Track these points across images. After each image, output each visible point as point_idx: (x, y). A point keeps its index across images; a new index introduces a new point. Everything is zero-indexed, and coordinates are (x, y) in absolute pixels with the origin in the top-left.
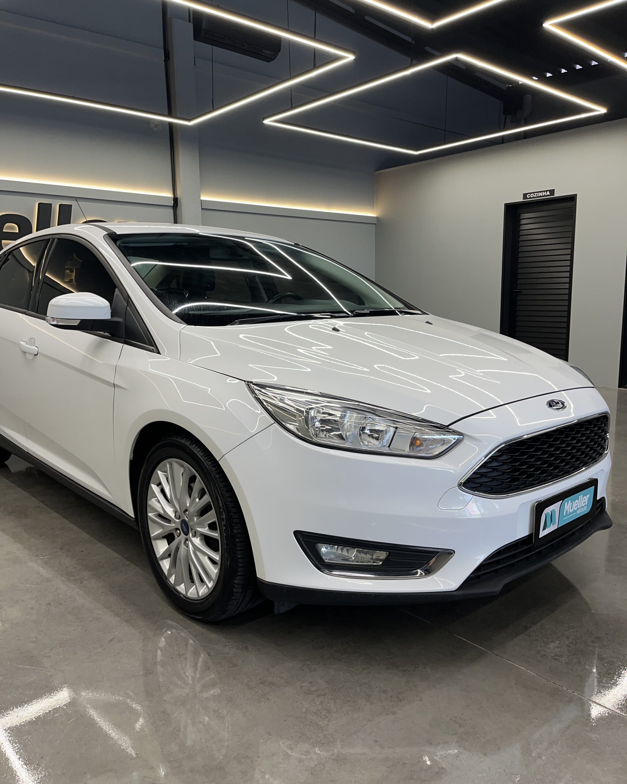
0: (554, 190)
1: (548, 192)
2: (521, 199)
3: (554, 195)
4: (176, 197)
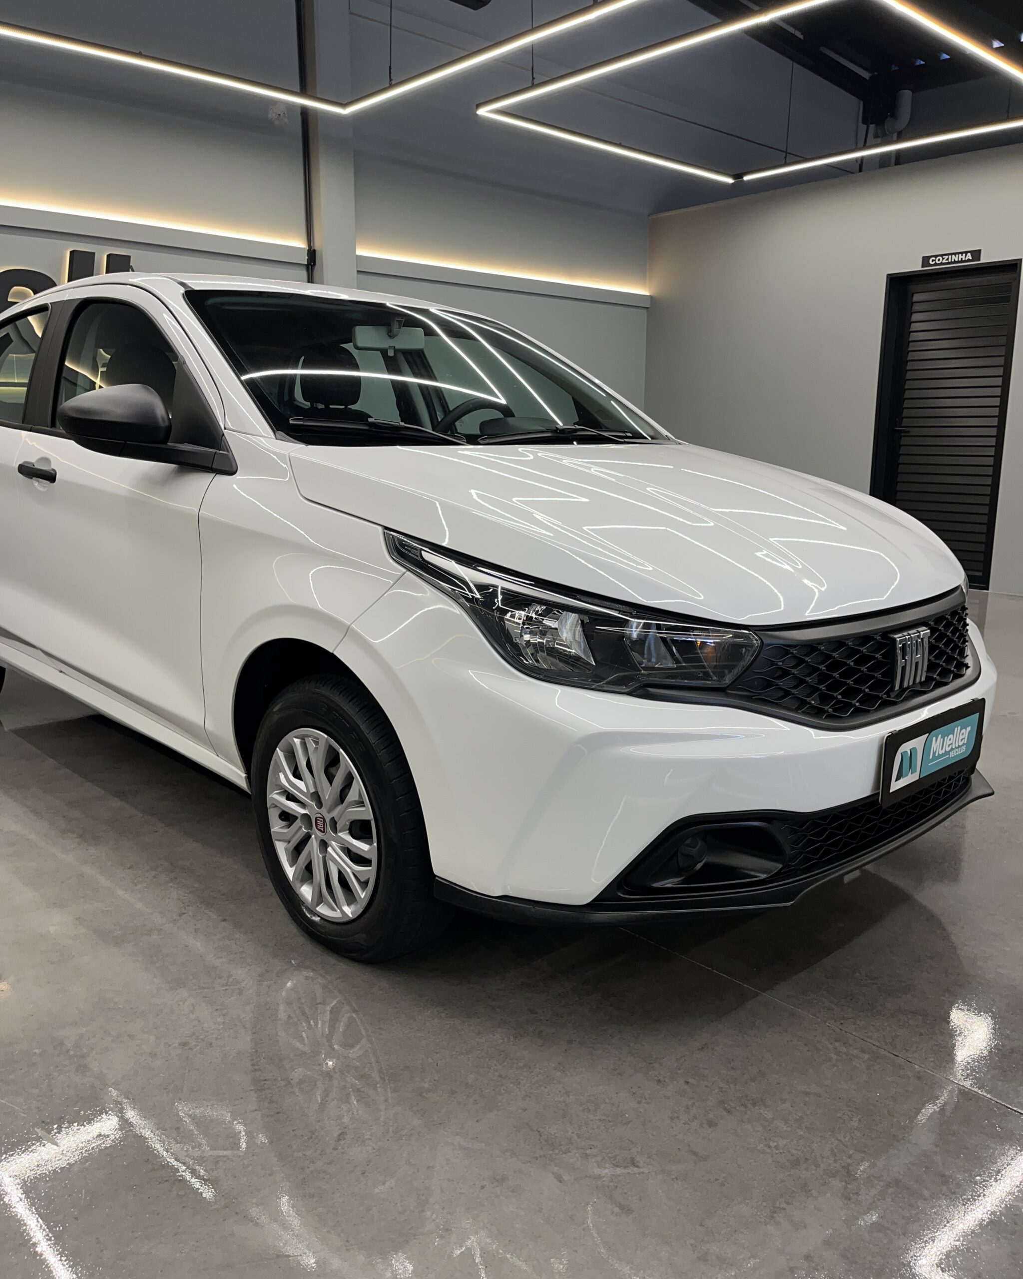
0: (980, 251)
1: (969, 254)
2: (917, 267)
3: (979, 260)
4: (312, 248)
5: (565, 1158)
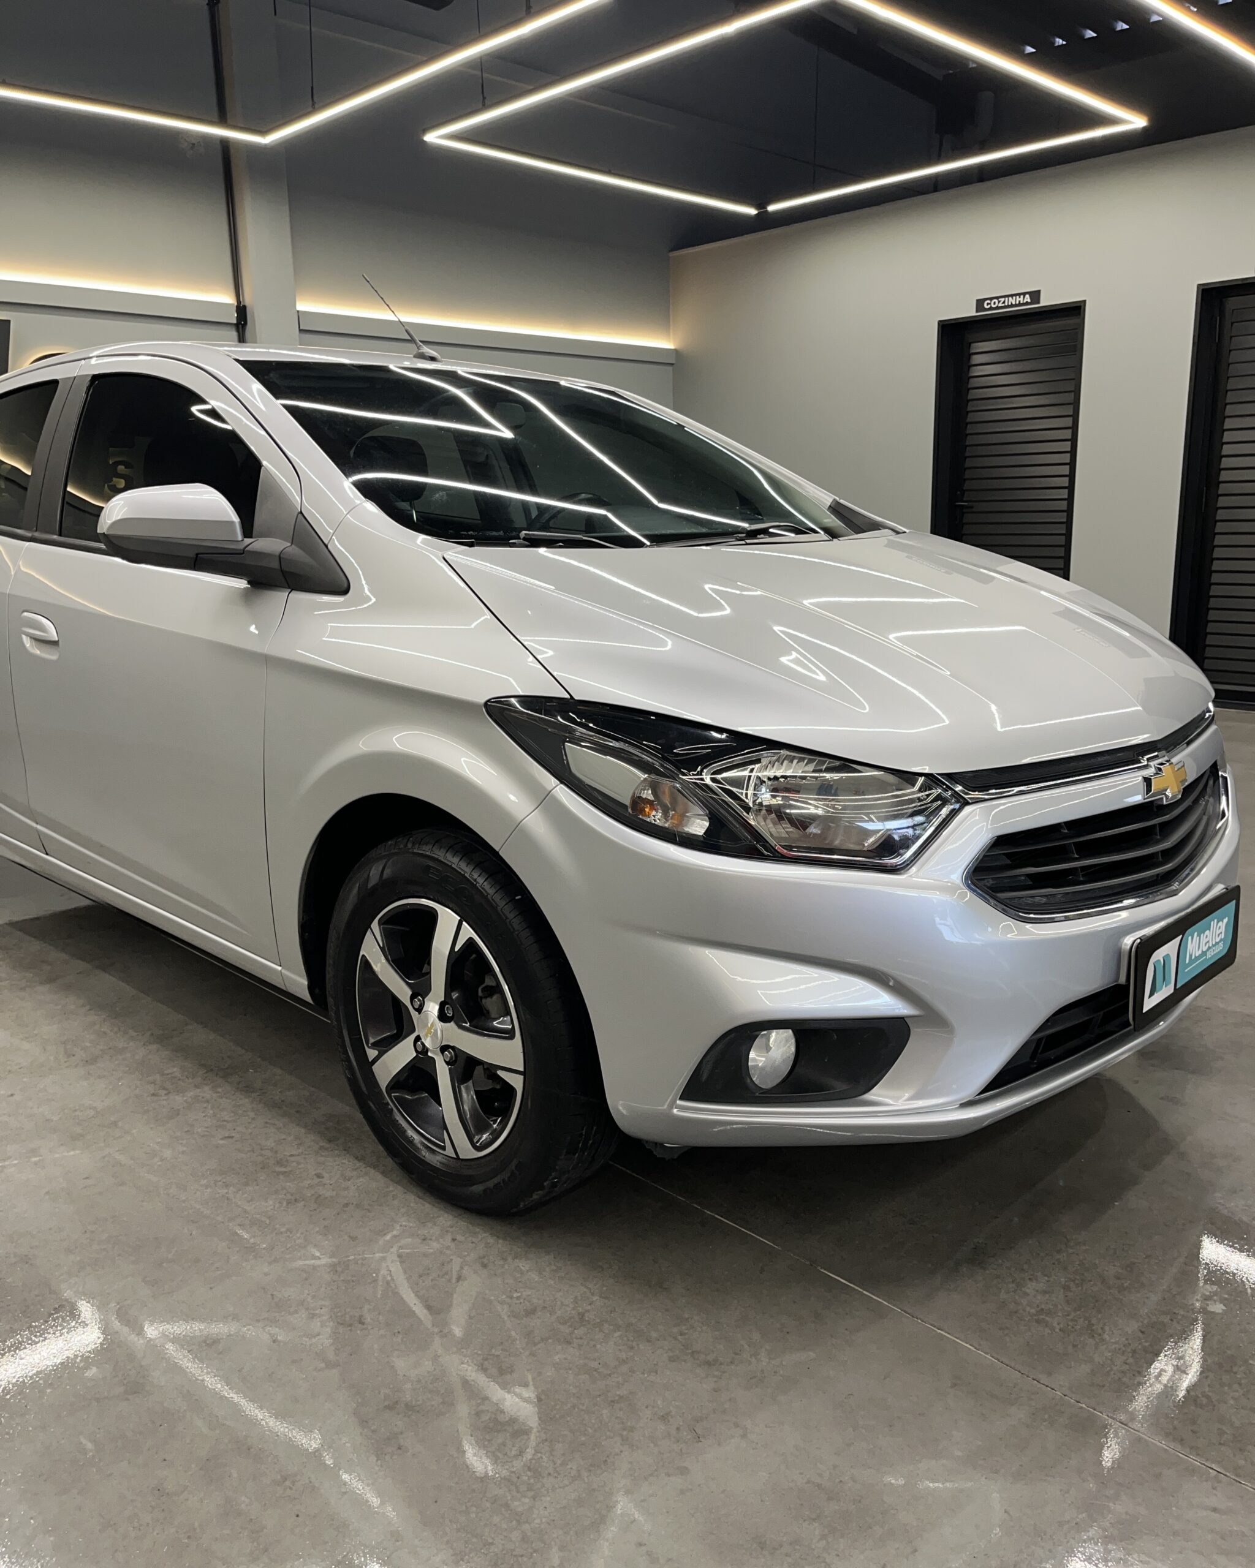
0: (1039, 292)
1: (1027, 296)
2: (970, 312)
3: (1039, 303)
4: (242, 304)
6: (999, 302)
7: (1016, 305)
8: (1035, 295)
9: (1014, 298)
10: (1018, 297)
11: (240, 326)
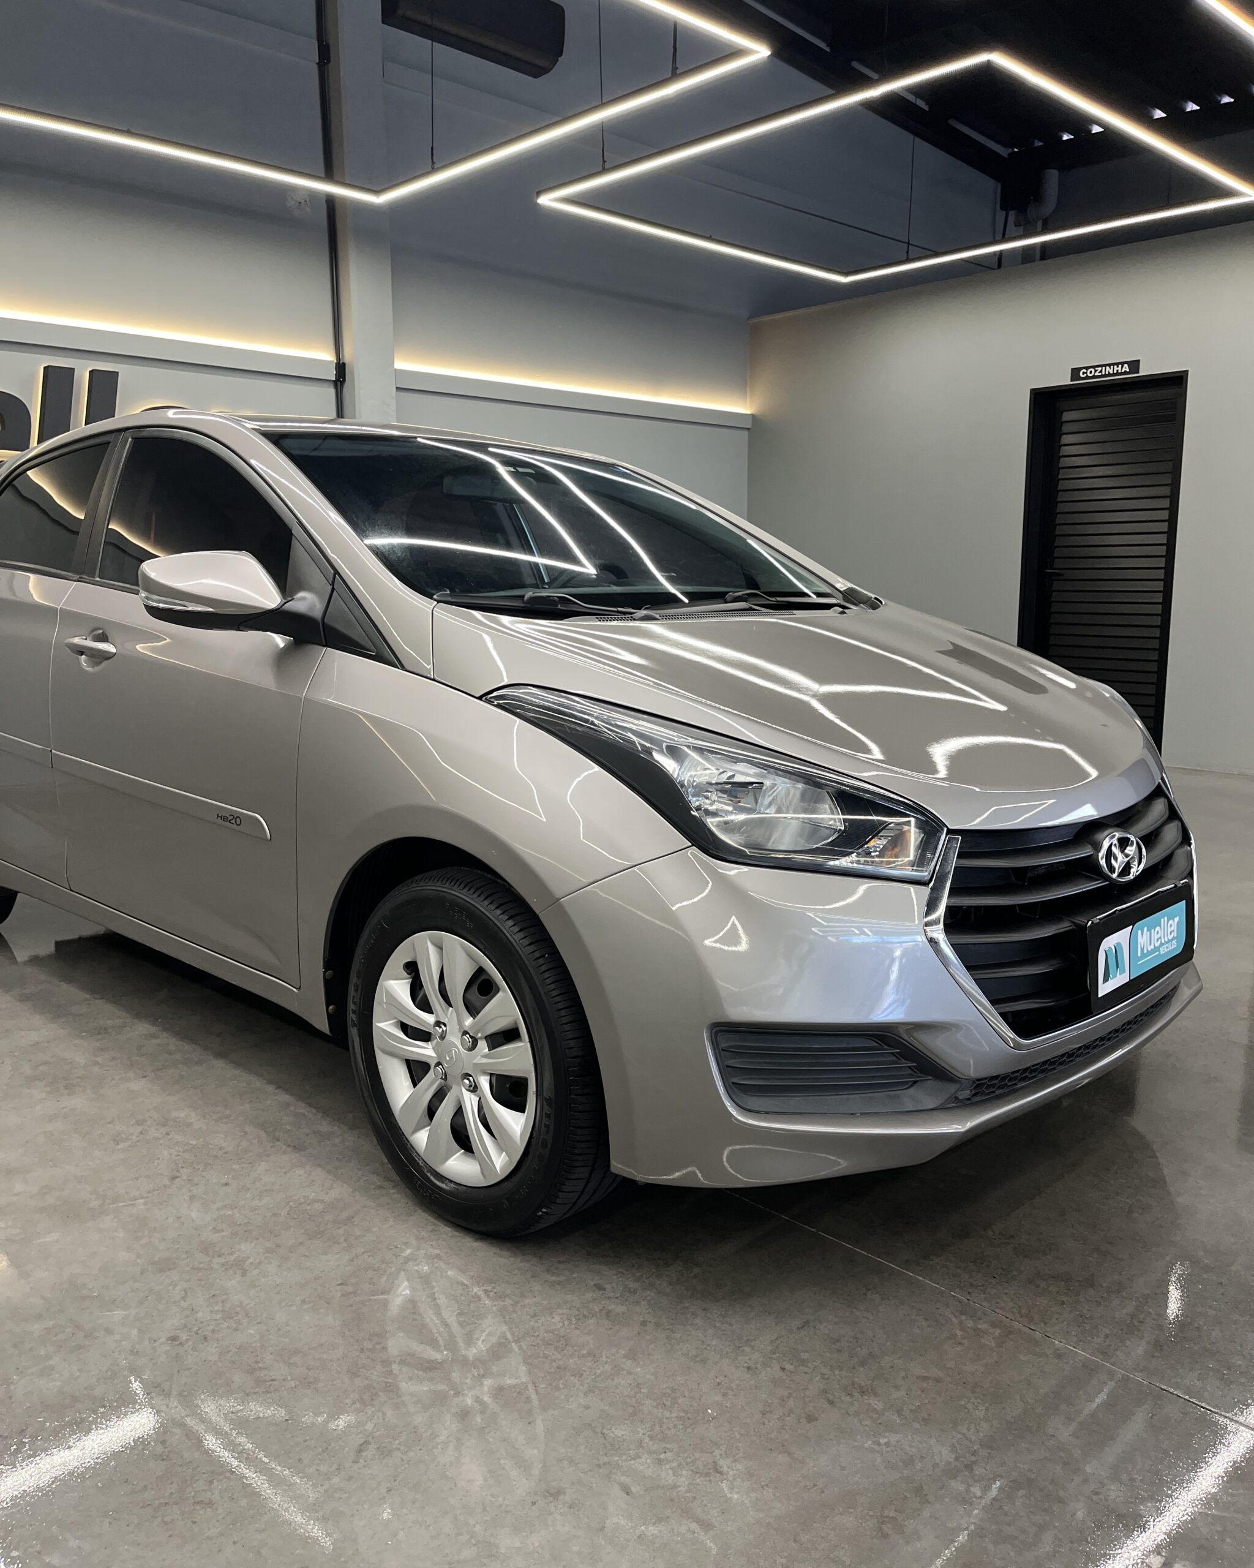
0: (1138, 361)
1: (1126, 365)
2: (1065, 380)
3: (1138, 373)
4: (341, 362)
5: (634, 1464)
6: (1096, 371)
7: (1114, 375)
8: (1134, 365)
9: (1112, 367)
10: (1115, 366)
11: (339, 383)
